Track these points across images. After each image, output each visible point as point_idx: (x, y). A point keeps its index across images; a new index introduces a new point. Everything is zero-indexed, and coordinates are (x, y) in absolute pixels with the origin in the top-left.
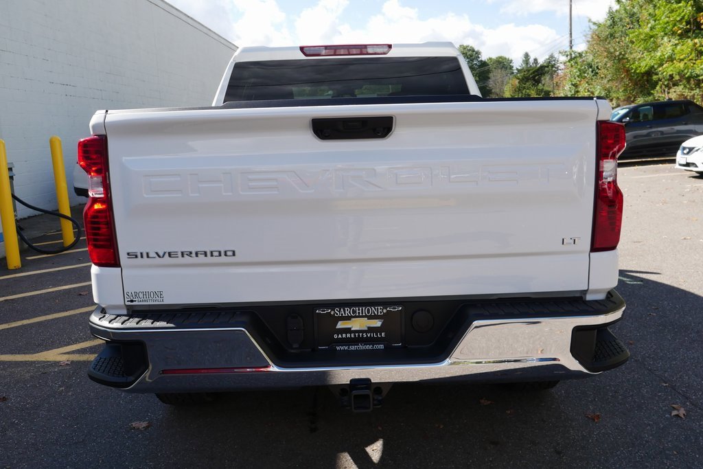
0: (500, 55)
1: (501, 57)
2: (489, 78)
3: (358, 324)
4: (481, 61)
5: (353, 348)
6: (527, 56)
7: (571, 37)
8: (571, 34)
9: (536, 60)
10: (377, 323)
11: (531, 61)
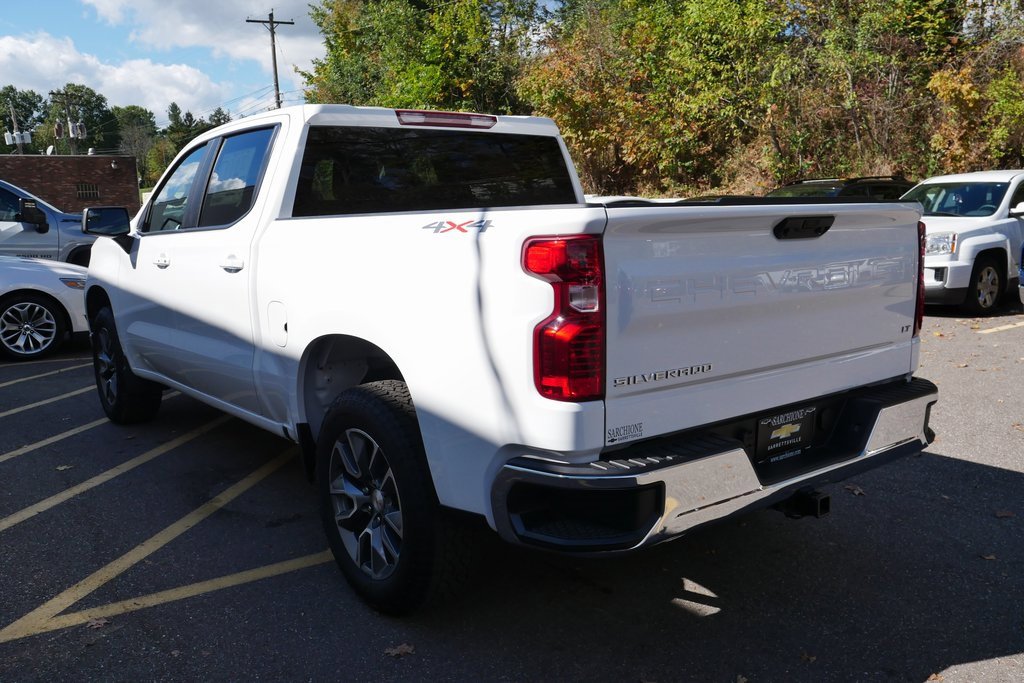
0: (131, 104)
1: (134, 108)
2: (120, 138)
3: (783, 433)
4: (107, 111)
5: (782, 457)
6: (174, 108)
7: (278, 90)
8: (277, 85)
9: (189, 115)
10: (797, 428)
11: (182, 116)
